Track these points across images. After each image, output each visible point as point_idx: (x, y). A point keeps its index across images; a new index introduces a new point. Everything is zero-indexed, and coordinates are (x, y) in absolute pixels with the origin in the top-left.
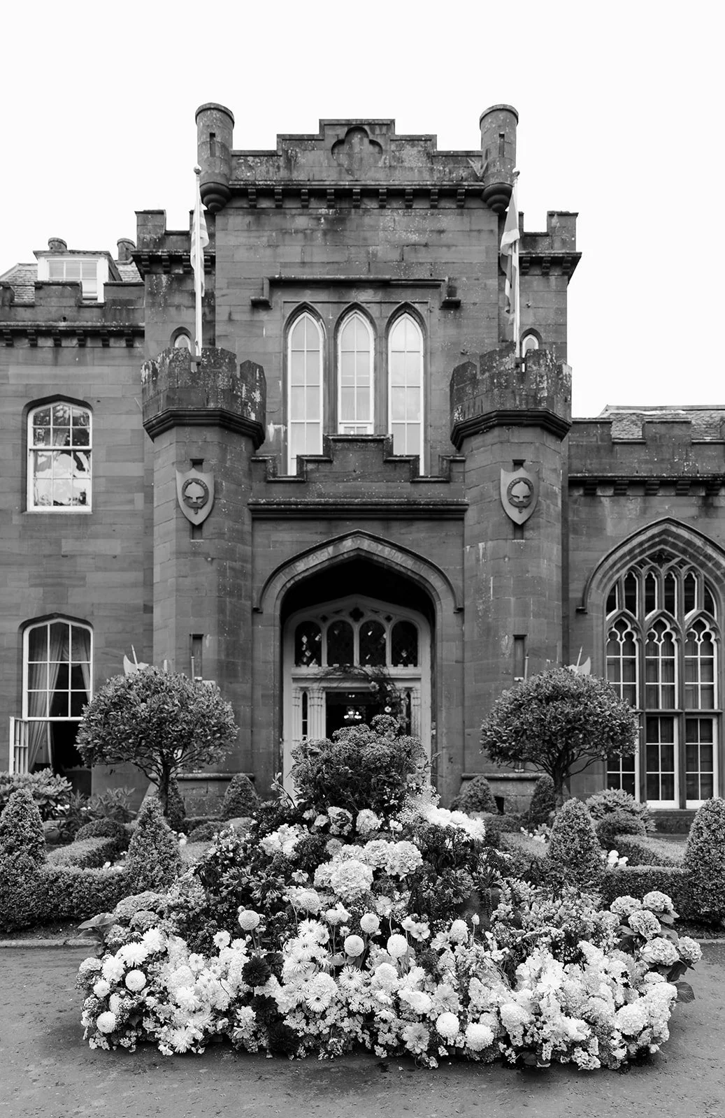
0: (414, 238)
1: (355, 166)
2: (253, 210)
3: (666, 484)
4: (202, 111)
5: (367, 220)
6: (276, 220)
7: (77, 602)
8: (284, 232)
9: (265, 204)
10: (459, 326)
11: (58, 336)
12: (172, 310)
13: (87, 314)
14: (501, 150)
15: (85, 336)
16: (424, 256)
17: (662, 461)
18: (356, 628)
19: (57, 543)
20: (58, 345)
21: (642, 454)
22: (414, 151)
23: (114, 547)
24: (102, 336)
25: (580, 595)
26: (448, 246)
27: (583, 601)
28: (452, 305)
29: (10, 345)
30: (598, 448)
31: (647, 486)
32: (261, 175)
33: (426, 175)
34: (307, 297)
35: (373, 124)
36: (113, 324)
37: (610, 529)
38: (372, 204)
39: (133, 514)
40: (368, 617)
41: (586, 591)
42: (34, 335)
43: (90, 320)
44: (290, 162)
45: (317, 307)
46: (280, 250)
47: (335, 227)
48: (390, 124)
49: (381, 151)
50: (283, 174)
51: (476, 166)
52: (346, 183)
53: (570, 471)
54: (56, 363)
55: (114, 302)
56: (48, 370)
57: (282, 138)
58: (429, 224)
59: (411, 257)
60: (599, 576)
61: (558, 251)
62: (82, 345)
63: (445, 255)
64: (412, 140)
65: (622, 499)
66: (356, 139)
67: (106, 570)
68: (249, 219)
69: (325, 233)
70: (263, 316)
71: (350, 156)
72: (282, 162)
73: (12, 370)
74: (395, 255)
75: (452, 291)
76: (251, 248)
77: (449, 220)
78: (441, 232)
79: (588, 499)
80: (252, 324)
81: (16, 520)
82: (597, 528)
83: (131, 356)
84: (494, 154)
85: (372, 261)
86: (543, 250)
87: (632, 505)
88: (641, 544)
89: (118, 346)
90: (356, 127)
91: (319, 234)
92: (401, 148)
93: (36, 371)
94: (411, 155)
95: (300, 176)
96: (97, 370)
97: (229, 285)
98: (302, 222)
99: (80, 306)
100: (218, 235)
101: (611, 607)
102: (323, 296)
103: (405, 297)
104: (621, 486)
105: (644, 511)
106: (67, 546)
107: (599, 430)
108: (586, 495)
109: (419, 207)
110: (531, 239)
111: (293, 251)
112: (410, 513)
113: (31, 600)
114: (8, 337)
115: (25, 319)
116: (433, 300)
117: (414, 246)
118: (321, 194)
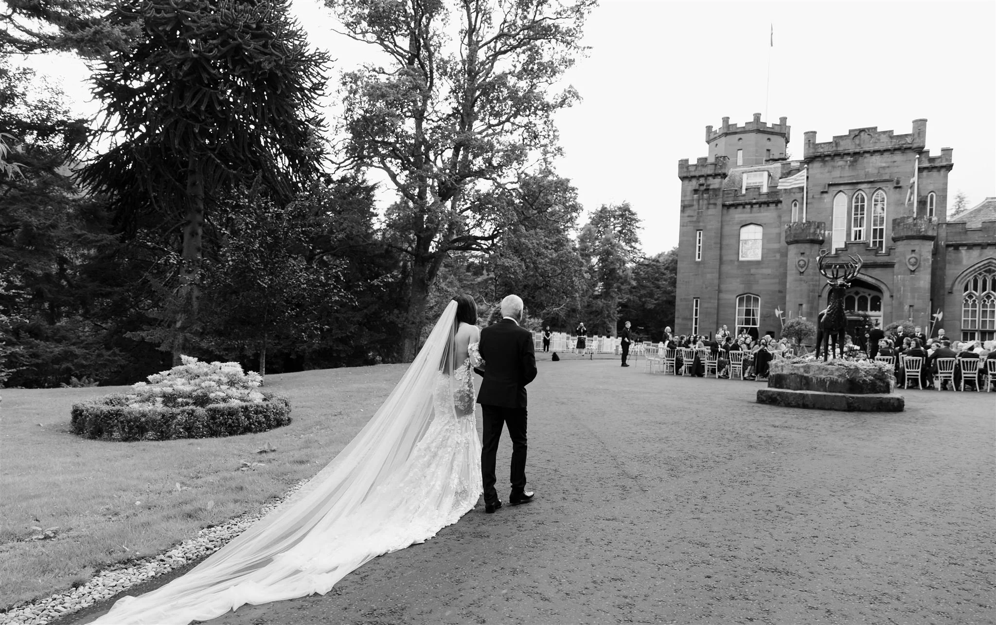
0: (884, 165)
1: (862, 142)
2: (824, 161)
3: (989, 245)
4: (806, 133)
5: (866, 160)
6: (832, 163)
7: (755, 288)
8: (834, 167)
9: (827, 159)
10: (900, 194)
11: (752, 204)
12: (792, 194)
13: (762, 197)
14: (919, 134)
15: (760, 204)
16: (887, 171)
17: (988, 236)
18: (857, 298)
19: (750, 270)
20: (752, 207)
21: (980, 234)
22: (885, 136)
23: (768, 271)
24: (767, 204)
25: (950, 286)
26: (898, 167)
27: (952, 288)
28: (898, 187)
29: (736, 208)
30: (960, 232)
31: (983, 246)
32: (826, 150)
33: (889, 144)
34: (842, 188)
35: (869, 129)
36: (770, 200)
37: (965, 262)
38: (867, 155)
39: (776, 260)
40: (861, 294)
41: (953, 285)
42: (743, 205)
43: (763, 199)
44: (837, 144)
45: (845, 191)
46: (833, 173)
47: (853, 164)
48: (876, 128)
49: (872, 137)
50: (834, 149)
51: (909, 140)
52: (857, 150)
53: (947, 241)
54: (751, 212)
55: (772, 192)
56: (749, 215)
57: (834, 137)
58: (889, 160)
59: (882, 171)
60: (959, 279)
62: (760, 206)
63: (896, 170)
64: (884, 133)
65: (971, 251)
66: (862, 134)
67: (765, 278)
68: (821, 164)
69: (849, 166)
70: (825, 195)
71: (860, 140)
72: (834, 145)
73: (737, 216)
74: (876, 171)
75: (898, 182)
76: (821, 173)
77: (898, 157)
78: (894, 162)
79: (956, 251)
80: (820, 198)
81: (736, 263)
82: (959, 262)
83: (777, 209)
84: (916, 136)
85: (867, 175)
87: (976, 252)
88: (979, 267)
89: (772, 206)
90: (862, 130)
91: (847, 167)
92: (879, 135)
93: (744, 215)
94: (883, 138)
95: (840, 149)
96: (765, 214)
97: (813, 186)
98: (841, 163)
99: (760, 194)
100: (810, 170)
101: (966, 289)
102: (848, 187)
103: (878, 185)
104: (970, 246)
105: (981, 255)
106: (753, 271)
107: (960, 226)
108: (954, 249)
109: (886, 155)
110: (932, 160)
111: (837, 173)
112: (875, 266)
113: (740, 288)
114: (736, 206)
115: (742, 200)
116: (891, 186)
117: (884, 168)
118: (848, 154)
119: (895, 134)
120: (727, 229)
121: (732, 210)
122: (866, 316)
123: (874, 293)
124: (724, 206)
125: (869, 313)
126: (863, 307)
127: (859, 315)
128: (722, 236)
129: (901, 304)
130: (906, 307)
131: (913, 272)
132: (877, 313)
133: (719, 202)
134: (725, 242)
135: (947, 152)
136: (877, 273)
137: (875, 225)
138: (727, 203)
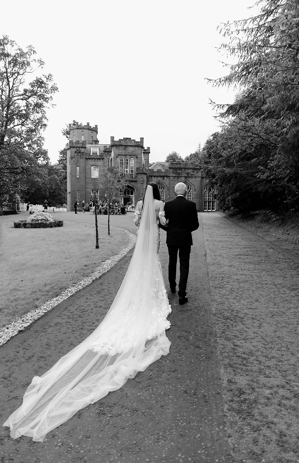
2: (116, 147)
3: (159, 176)
4: (111, 137)
6: (119, 148)
7: (97, 187)
10: (138, 160)
11: (95, 159)
12: (107, 157)
14: (142, 142)
15: (98, 159)
16: (134, 152)
17: (159, 174)
18: (127, 191)
19: (95, 181)
21: (157, 173)
24: (100, 159)
26: (136, 151)
28: (137, 158)
30: (153, 172)
31: (157, 177)
32: (117, 143)
33: (134, 144)
34: (122, 156)
35: (129, 138)
38: (129, 147)
42: (92, 159)
43: (99, 157)
44: (120, 142)
47: (125, 149)
48: (131, 138)
49: (130, 141)
51: (139, 143)
52: (126, 144)
53: (149, 175)
54: (95, 161)
55: (101, 155)
56: (94, 162)
57: (119, 140)
58: (135, 149)
61: (148, 152)
64: (133, 140)
70: (117, 158)
71: (126, 141)
73: (90, 162)
74: (131, 152)
75: (137, 156)
76: (116, 151)
77: (137, 148)
79: (151, 178)
81: (91, 179)
83: (103, 161)
85: (129, 153)
86: (147, 151)
87: (156, 178)
89: (101, 160)
90: (127, 138)
91: (123, 150)
93: (92, 162)
94: (133, 142)
95: (121, 143)
96: (99, 162)
98: (121, 148)
99: (97, 156)
102: (123, 156)
103: (132, 156)
104: (155, 176)
109: (134, 147)
110: (145, 150)
111: (120, 151)
112: (132, 181)
113: (92, 187)
114: (90, 159)
115: (91, 157)
116: (135, 157)
117: (133, 151)
118: (123, 145)
119: (136, 141)
120: (87, 167)
121: (88, 160)
122: (130, 197)
123: (132, 190)
124: (86, 158)
125: (130, 195)
126: (128, 194)
127: (128, 196)
128: (85, 169)
129: (139, 193)
130: (141, 194)
131: (142, 184)
132: (132, 196)
133: (84, 157)
134: (87, 171)
135: (149, 148)
136: (133, 183)
137: (131, 169)
138: (87, 157)
